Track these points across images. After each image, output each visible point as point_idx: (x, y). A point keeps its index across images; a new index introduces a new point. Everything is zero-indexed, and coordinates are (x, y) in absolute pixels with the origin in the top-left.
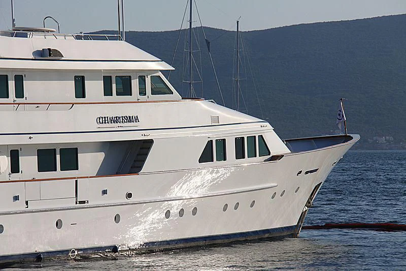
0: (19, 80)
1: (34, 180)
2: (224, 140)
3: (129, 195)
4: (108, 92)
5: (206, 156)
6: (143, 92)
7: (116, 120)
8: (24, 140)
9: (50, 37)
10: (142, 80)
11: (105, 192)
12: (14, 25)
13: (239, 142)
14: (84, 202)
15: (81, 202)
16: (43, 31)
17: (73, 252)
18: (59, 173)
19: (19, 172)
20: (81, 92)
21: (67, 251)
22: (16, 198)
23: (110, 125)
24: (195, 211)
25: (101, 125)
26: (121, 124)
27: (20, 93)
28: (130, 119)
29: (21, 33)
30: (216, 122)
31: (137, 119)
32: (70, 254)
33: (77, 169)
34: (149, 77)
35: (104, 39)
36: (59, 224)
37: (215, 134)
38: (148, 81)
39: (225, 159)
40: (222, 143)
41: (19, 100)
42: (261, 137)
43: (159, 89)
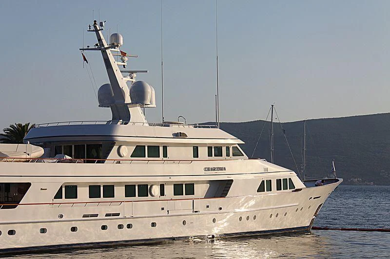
0: (165, 148)
1: (171, 200)
2: (270, 181)
3: (221, 209)
4: (210, 155)
5: (261, 189)
6: (228, 155)
7: (214, 169)
8: (167, 179)
9: (181, 126)
10: (228, 148)
11: (208, 207)
12: (163, 121)
13: (279, 181)
14: (197, 212)
15: (195, 212)
16: (178, 124)
17: (192, 237)
18: (184, 196)
19: (164, 195)
20: (196, 154)
21: (188, 237)
22: (163, 209)
23: (211, 172)
24: (255, 217)
25: (206, 172)
26: (217, 171)
27: (165, 155)
28: (221, 169)
29: (166, 124)
30: (266, 171)
31: (225, 169)
32: (190, 238)
33: (194, 194)
34: (231, 146)
35: (209, 127)
36: (184, 223)
37: (265, 177)
38: (231, 149)
39: (271, 190)
40: (269, 182)
41: (165, 159)
42: (290, 179)
43: (237, 154)
